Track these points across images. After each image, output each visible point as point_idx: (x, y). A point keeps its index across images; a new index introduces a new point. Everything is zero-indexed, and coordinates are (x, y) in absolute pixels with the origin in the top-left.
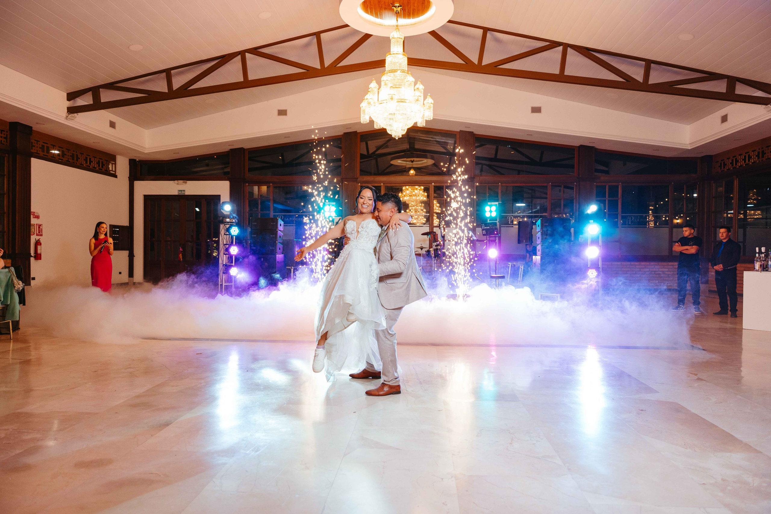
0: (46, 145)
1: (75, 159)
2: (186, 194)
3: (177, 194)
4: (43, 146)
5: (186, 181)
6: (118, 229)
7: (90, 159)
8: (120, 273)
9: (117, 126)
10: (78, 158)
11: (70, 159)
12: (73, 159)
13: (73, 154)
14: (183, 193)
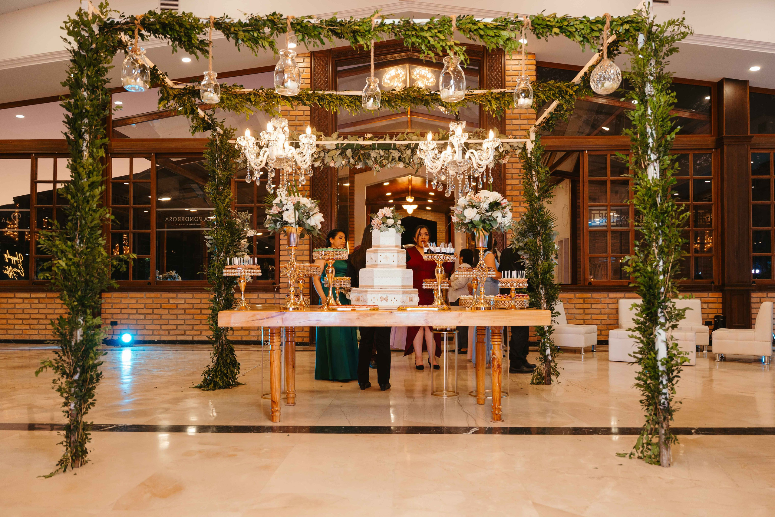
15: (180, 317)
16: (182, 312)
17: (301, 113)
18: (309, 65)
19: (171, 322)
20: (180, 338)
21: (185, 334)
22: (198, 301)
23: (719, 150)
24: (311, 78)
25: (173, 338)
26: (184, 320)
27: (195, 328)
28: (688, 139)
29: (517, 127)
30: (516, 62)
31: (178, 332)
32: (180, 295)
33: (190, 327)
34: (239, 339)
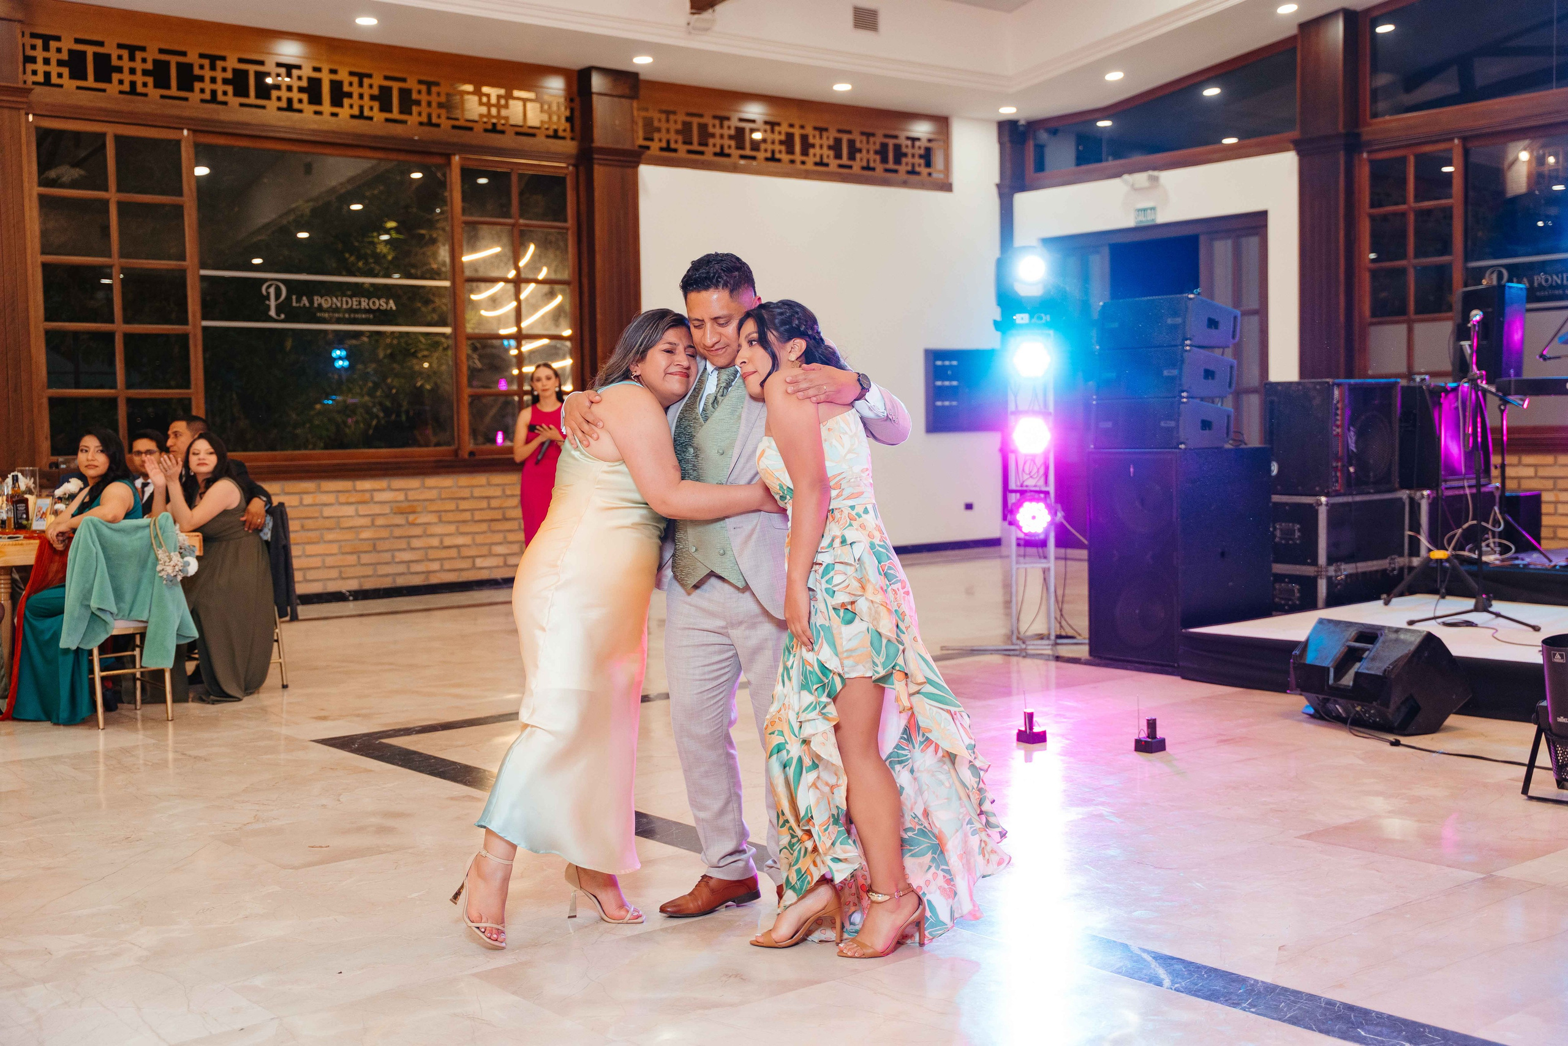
0: (695, 121)
1: (798, 148)
2: (1162, 218)
3: (1130, 222)
4: (687, 127)
5: (1156, 173)
6: (955, 363)
7: (851, 143)
8: (969, 507)
9: (883, 21)
10: (806, 147)
11: (780, 152)
12: (790, 151)
13: (790, 137)
14: (1146, 220)
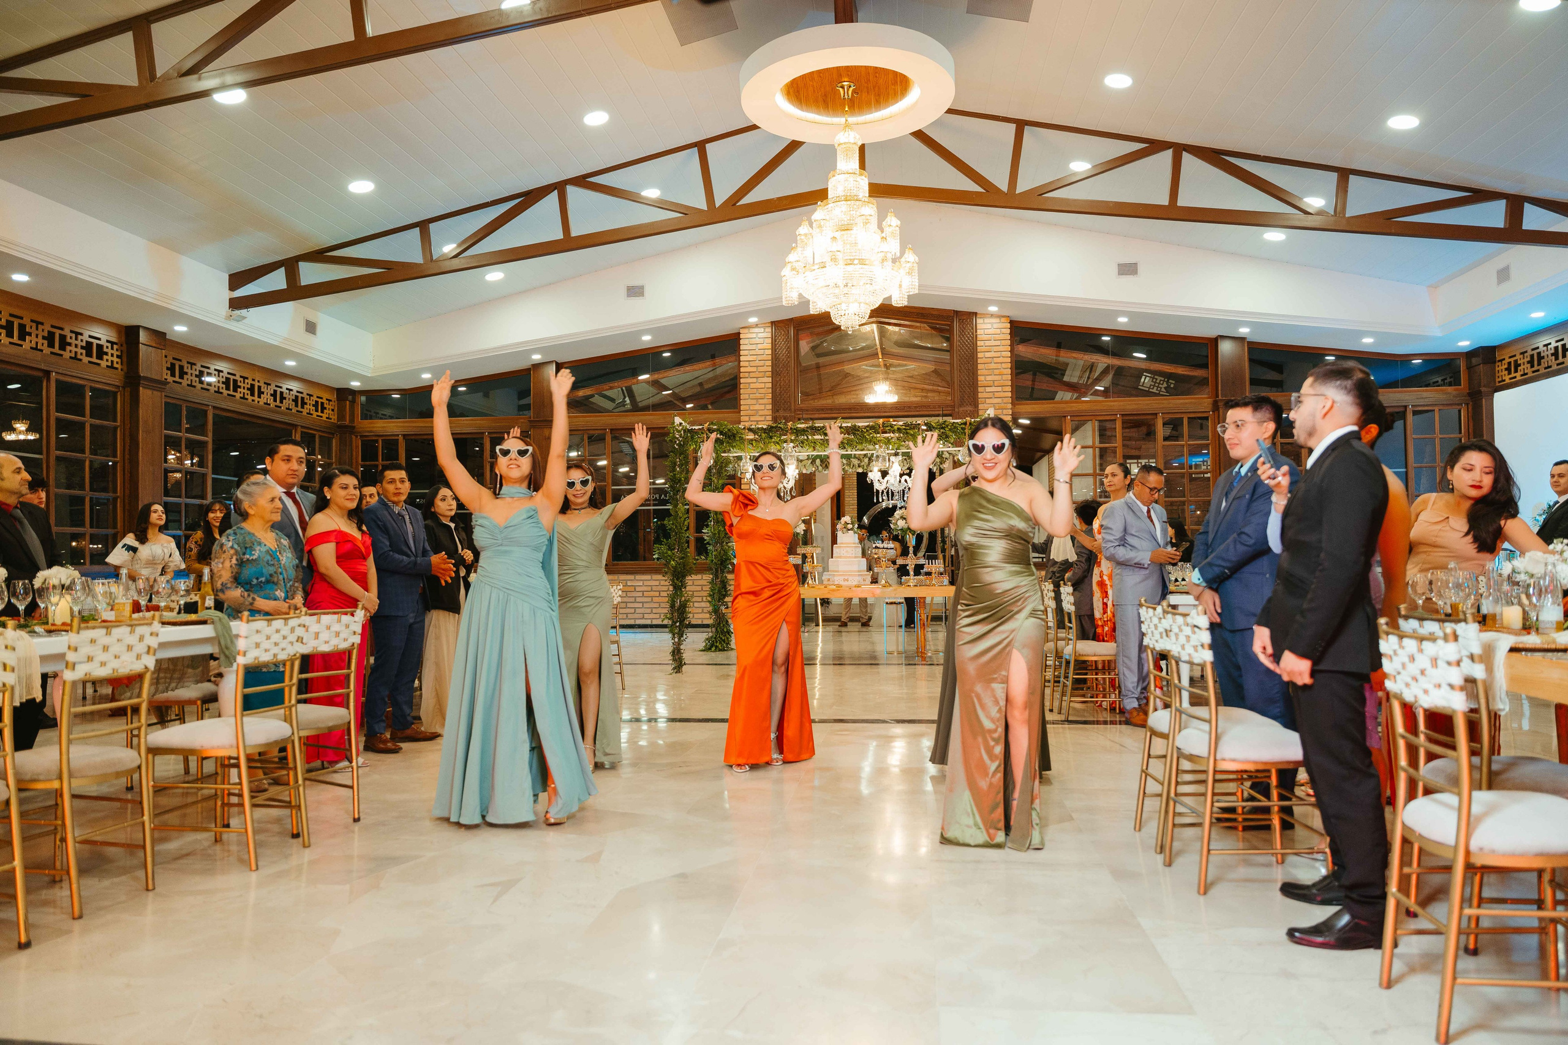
15: (638, 600)
16: (640, 594)
17: (762, 385)
18: (769, 335)
19: (629, 605)
20: (638, 622)
21: (643, 618)
22: (657, 583)
23: (1216, 413)
24: (772, 349)
25: (632, 622)
26: (643, 603)
27: (654, 611)
28: (1181, 401)
29: (991, 395)
30: (989, 326)
31: (636, 616)
32: (638, 577)
33: (649, 611)
34: (699, 622)
